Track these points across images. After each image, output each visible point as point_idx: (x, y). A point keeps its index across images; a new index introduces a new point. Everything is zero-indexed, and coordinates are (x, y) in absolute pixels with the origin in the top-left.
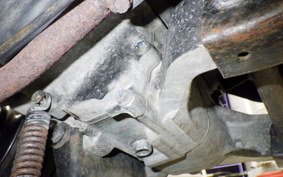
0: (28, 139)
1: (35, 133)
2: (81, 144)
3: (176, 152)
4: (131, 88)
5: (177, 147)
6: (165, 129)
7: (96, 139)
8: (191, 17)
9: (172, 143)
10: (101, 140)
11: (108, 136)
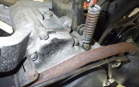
0: (90, 29)
1: (88, 31)
2: (73, 23)
3: (33, 9)
4: (41, 39)
5: (31, 11)
6: (33, 20)
7: (65, 23)
8: (4, 62)
9: (33, 14)
10: (63, 23)
11: (60, 24)
